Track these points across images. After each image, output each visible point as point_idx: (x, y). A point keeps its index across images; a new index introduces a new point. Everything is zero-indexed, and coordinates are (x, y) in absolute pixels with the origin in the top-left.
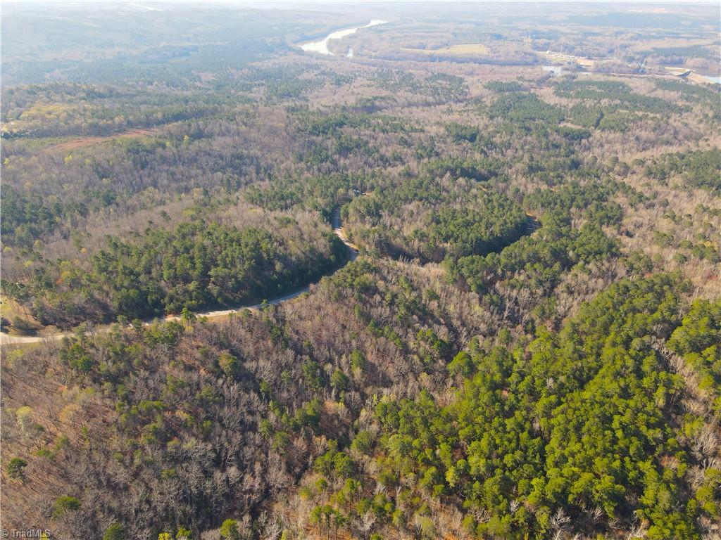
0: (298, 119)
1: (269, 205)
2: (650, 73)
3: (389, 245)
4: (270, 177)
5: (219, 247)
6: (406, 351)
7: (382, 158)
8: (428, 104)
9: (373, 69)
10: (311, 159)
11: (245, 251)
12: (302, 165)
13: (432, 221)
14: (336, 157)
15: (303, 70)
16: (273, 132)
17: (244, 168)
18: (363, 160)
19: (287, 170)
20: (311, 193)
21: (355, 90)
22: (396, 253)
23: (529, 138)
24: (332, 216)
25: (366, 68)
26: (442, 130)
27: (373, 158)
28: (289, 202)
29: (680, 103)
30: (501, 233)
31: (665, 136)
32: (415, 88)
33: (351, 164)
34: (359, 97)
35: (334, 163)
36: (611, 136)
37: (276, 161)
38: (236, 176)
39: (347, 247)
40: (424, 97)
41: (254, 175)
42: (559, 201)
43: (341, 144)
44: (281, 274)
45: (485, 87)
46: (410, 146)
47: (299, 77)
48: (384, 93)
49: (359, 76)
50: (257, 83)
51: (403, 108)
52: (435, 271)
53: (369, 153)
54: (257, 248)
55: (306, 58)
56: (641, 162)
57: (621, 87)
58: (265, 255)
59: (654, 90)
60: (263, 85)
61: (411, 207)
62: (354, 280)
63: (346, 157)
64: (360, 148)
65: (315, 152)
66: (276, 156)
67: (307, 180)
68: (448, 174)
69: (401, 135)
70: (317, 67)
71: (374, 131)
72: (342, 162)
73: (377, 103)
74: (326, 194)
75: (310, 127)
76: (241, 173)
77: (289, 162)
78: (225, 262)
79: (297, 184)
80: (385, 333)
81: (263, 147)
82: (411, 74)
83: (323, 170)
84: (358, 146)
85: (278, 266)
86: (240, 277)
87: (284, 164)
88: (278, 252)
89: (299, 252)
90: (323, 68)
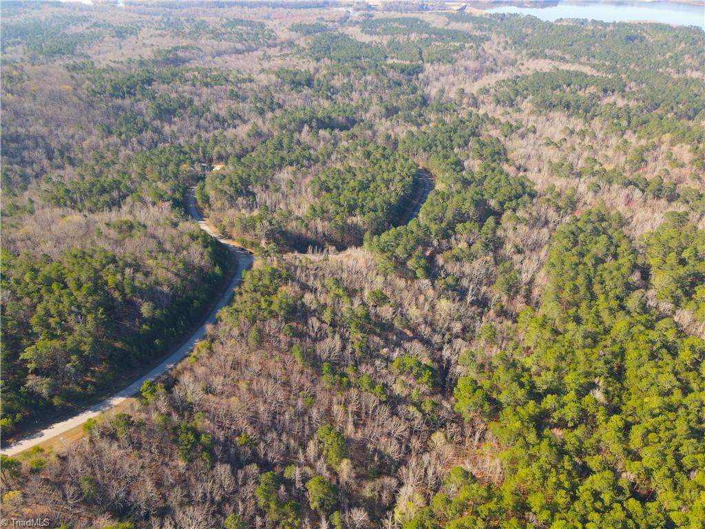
0: (89, 79)
1: (87, 204)
2: (433, 9)
3: (284, 233)
4: (72, 162)
5: (27, 300)
7: (217, 118)
8: (238, 52)
9: (158, 18)
10: (123, 129)
11: (79, 296)
12: (114, 139)
13: (321, 189)
14: (157, 123)
15: (69, 24)
16: (57, 98)
17: (26, 153)
18: (194, 124)
19: (95, 148)
20: (143, 177)
21: (146, 42)
22: (300, 244)
23: (369, 78)
25: (147, 17)
26: (273, 78)
27: (206, 120)
28: (115, 194)
29: (478, 33)
30: (404, 191)
31: (488, 63)
32: (216, 35)
33: (180, 131)
34: (155, 48)
35: (157, 131)
36: (442, 68)
37: (72, 137)
38: (16, 167)
39: (225, 247)
40: (232, 44)
41: (46, 162)
42: (438, 142)
43: (159, 106)
44: (152, 321)
45: (290, 30)
46: (244, 99)
47: (66, 32)
48: (184, 43)
49: (143, 26)
50: (10, 41)
51: (214, 57)
52: (357, 258)
53: (198, 113)
54: (98, 285)
55: (68, 10)
56: (485, 91)
57: (419, 22)
58: (116, 294)
59: (449, 23)
60: (19, 43)
61: (285, 174)
62: (271, 303)
63: (170, 123)
64: (185, 108)
65: (127, 121)
66: (71, 132)
67: (129, 159)
68: (306, 128)
69: (229, 88)
70: (85, 19)
71: (194, 85)
72: (167, 129)
73: (181, 54)
74: (166, 176)
75: (109, 87)
76: (23, 163)
77: (94, 138)
78: (48, 326)
79: (117, 167)
80: (353, 380)
81: (48, 121)
82: (204, 21)
83: (145, 142)
84: (182, 106)
85: (145, 309)
86: (86, 348)
87: (88, 141)
88: (137, 284)
89: (170, 275)
90: (94, 20)
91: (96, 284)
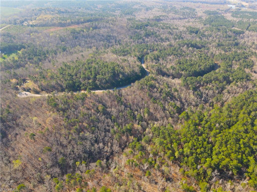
0: (131, 23)
1: (119, 54)
3: (161, 71)
4: (120, 44)
5: (100, 68)
6: (164, 109)
7: (161, 39)
8: (181, 19)
9: (161, 5)
10: (135, 38)
11: (109, 70)
12: (132, 40)
13: (178, 63)
14: (144, 38)
15: (134, 5)
16: (122, 27)
17: (111, 40)
18: (154, 39)
19: (126, 42)
20: (134, 50)
21: (153, 13)
22: (164, 74)
23: (219, 33)
24: (141, 59)
25: (158, 4)
26: (185, 29)
27: (158, 39)
28: (126, 53)
30: (204, 69)
33: (149, 41)
34: (154, 15)
35: (143, 40)
36: (253, 34)
37: (122, 38)
38: (108, 43)
39: (146, 71)
40: (179, 16)
41: (114, 43)
42: (228, 58)
43: (146, 33)
44: (121, 79)
45: (204, 13)
46: (172, 34)
47: (133, 7)
48: (164, 14)
49: (155, 7)
50: (117, 9)
51: (171, 20)
52: (177, 81)
53: (156, 37)
54: (114, 69)
58: (116, 72)
60: (119, 10)
61: (171, 57)
62: (147, 83)
63: (148, 38)
65: (137, 36)
66: (122, 36)
67: (133, 46)
68: (186, 46)
69: (169, 30)
70: (140, 3)
71: (159, 28)
72: (146, 39)
73: (161, 18)
74: (139, 51)
75: (136, 26)
76: (110, 42)
77: (127, 39)
78: (102, 73)
79: (129, 47)
80: (157, 102)
81: (118, 33)
82: (175, 7)
83: (139, 42)
84: (153, 34)
85: (121, 76)
86: (107, 79)
87: (125, 40)
88: (121, 71)
89: (128, 72)
90: (142, 4)
91: (113, 69)
